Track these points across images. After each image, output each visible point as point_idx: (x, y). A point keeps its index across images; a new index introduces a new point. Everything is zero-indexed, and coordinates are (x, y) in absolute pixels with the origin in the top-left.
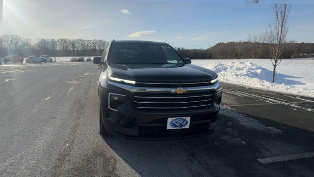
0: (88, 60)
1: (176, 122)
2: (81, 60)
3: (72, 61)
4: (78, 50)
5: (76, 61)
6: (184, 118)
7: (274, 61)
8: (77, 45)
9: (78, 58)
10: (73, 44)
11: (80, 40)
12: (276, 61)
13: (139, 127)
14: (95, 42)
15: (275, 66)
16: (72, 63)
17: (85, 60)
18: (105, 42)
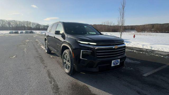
0: (21, 33)
1: (115, 62)
2: (17, 33)
3: (10, 33)
4: (13, 27)
5: (13, 33)
6: (118, 60)
7: (120, 33)
8: (11, 23)
9: (14, 31)
10: (9, 23)
11: (14, 21)
12: (121, 33)
13: (99, 67)
14: (24, 22)
15: (121, 35)
16: (10, 34)
17: (19, 32)
18: (31, 22)
